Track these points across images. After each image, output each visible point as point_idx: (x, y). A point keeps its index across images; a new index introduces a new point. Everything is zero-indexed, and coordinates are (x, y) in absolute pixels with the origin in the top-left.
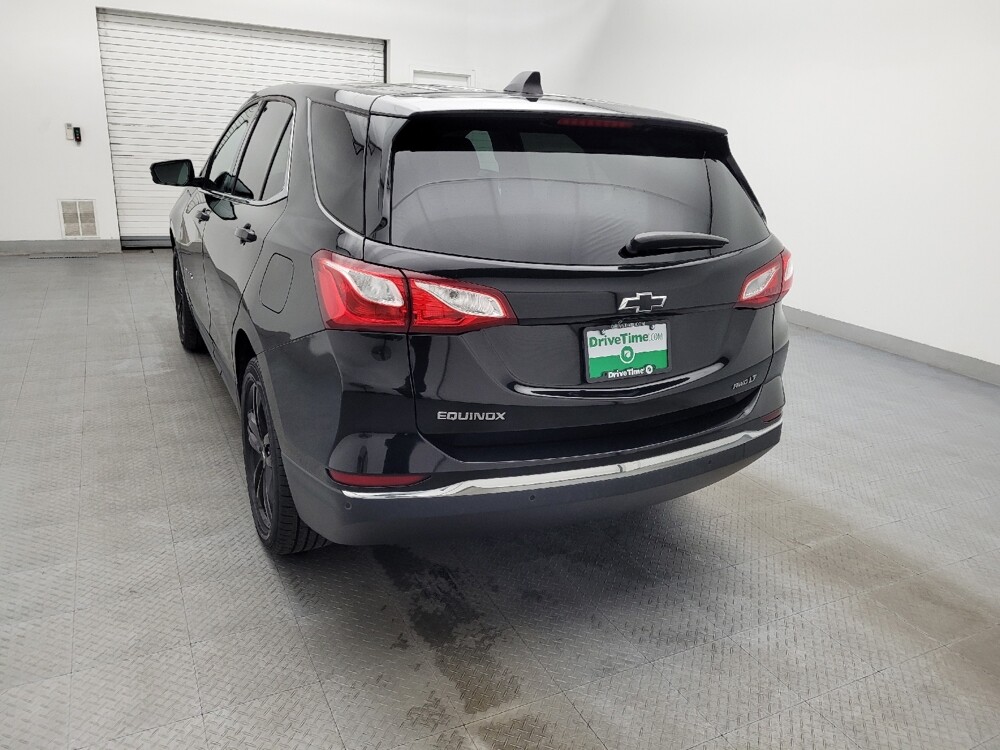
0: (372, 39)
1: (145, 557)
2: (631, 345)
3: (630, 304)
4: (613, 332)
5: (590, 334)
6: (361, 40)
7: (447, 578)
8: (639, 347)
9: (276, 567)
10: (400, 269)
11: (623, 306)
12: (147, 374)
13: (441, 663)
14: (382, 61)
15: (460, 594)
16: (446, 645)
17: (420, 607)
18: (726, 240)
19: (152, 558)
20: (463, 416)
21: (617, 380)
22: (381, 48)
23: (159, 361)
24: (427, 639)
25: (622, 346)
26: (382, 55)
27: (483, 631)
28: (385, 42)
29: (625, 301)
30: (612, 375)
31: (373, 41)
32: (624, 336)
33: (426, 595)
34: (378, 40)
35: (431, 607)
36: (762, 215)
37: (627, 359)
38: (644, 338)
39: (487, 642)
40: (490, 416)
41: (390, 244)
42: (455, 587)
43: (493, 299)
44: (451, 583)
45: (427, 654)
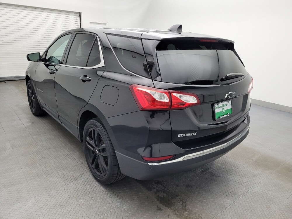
0: (76, 12)
1: (59, 192)
2: (224, 108)
3: (228, 96)
4: (220, 104)
5: (216, 105)
6: (73, 12)
7: (161, 184)
8: (226, 108)
9: (106, 189)
10: (167, 90)
11: (226, 96)
12: (25, 125)
13: (175, 214)
14: (79, 19)
15: (168, 189)
16: (173, 207)
17: (158, 196)
18: (243, 75)
19: (61, 192)
20: (185, 135)
21: (222, 118)
22: (79, 15)
23: (28, 120)
24: (166, 206)
25: (222, 108)
26: (79, 17)
27: (181, 200)
28: (80, 13)
29: (227, 95)
30: (221, 117)
31: (76, 13)
32: (222, 105)
33: (158, 191)
34: (78, 12)
35: (162, 195)
36: (244, 66)
37: (223, 112)
38: (226, 105)
39: (184, 204)
40: (193, 134)
41: (162, 82)
42: (165, 187)
43: (194, 97)
44: (163, 186)
45: (169, 212)
